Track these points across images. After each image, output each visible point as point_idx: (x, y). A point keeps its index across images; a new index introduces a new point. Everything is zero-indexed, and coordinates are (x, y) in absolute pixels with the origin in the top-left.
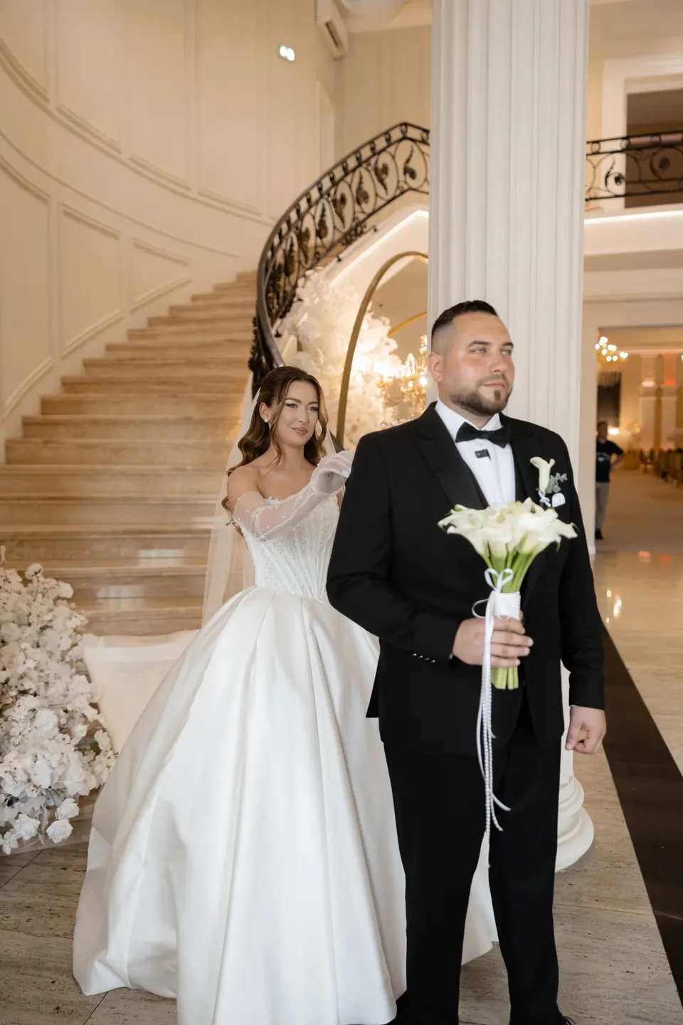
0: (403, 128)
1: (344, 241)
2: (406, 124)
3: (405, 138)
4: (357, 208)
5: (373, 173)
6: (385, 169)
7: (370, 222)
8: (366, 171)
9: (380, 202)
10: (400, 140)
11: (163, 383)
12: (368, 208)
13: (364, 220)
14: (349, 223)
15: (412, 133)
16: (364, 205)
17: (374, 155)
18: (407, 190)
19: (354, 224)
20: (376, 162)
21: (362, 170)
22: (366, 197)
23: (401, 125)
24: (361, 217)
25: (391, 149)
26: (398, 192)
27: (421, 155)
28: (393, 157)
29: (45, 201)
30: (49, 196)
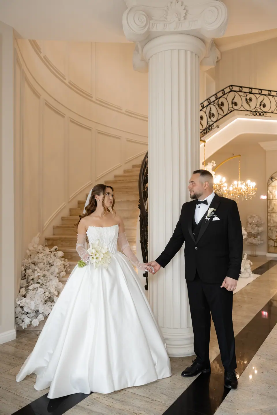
0: (231, 87)
1: (203, 133)
2: (232, 86)
3: (231, 91)
4: (209, 120)
5: (217, 106)
6: (222, 104)
7: (215, 125)
8: (213, 106)
9: (220, 117)
10: (229, 92)
11: (127, 188)
12: (214, 119)
13: (212, 124)
14: (205, 126)
15: (235, 88)
16: (212, 118)
17: (217, 99)
18: (233, 110)
19: (208, 126)
20: (218, 101)
21: (211, 106)
22: (213, 115)
23: (230, 86)
24: (211, 123)
25: (225, 96)
26: (229, 112)
27: (239, 96)
28: (226, 99)
29: (90, 130)
30: (92, 128)
